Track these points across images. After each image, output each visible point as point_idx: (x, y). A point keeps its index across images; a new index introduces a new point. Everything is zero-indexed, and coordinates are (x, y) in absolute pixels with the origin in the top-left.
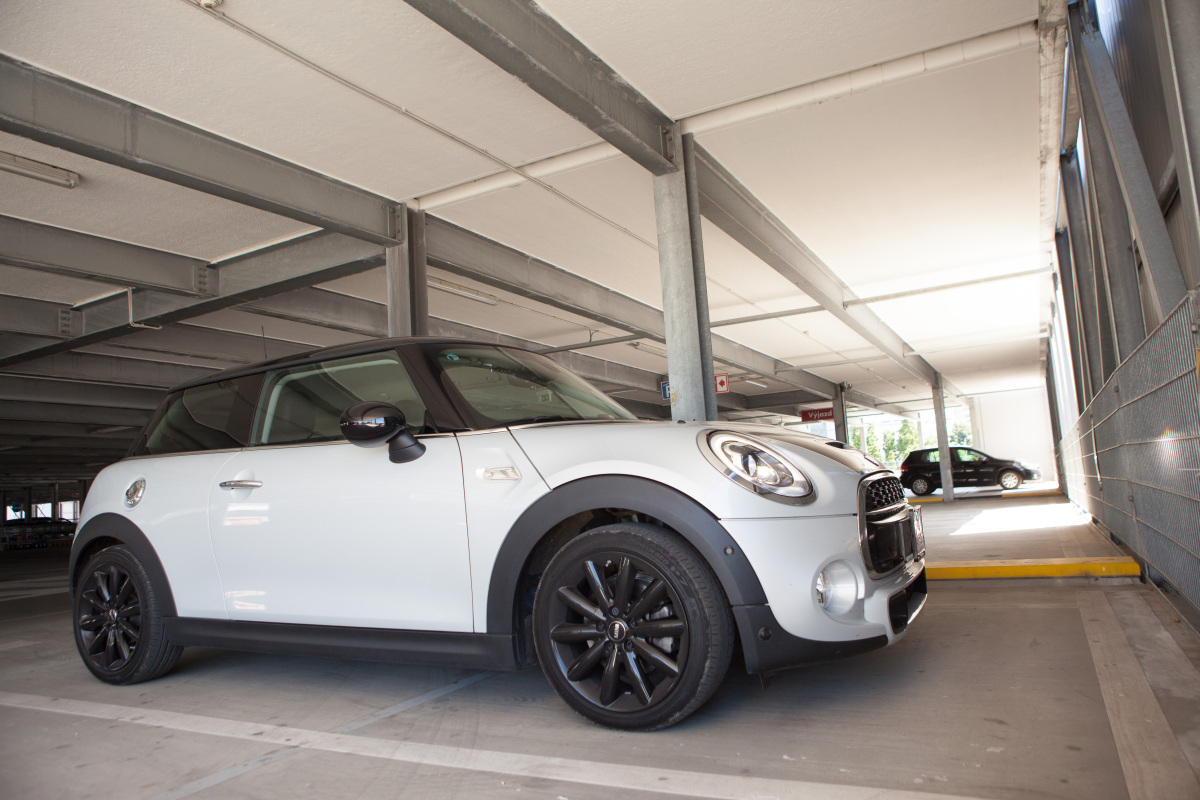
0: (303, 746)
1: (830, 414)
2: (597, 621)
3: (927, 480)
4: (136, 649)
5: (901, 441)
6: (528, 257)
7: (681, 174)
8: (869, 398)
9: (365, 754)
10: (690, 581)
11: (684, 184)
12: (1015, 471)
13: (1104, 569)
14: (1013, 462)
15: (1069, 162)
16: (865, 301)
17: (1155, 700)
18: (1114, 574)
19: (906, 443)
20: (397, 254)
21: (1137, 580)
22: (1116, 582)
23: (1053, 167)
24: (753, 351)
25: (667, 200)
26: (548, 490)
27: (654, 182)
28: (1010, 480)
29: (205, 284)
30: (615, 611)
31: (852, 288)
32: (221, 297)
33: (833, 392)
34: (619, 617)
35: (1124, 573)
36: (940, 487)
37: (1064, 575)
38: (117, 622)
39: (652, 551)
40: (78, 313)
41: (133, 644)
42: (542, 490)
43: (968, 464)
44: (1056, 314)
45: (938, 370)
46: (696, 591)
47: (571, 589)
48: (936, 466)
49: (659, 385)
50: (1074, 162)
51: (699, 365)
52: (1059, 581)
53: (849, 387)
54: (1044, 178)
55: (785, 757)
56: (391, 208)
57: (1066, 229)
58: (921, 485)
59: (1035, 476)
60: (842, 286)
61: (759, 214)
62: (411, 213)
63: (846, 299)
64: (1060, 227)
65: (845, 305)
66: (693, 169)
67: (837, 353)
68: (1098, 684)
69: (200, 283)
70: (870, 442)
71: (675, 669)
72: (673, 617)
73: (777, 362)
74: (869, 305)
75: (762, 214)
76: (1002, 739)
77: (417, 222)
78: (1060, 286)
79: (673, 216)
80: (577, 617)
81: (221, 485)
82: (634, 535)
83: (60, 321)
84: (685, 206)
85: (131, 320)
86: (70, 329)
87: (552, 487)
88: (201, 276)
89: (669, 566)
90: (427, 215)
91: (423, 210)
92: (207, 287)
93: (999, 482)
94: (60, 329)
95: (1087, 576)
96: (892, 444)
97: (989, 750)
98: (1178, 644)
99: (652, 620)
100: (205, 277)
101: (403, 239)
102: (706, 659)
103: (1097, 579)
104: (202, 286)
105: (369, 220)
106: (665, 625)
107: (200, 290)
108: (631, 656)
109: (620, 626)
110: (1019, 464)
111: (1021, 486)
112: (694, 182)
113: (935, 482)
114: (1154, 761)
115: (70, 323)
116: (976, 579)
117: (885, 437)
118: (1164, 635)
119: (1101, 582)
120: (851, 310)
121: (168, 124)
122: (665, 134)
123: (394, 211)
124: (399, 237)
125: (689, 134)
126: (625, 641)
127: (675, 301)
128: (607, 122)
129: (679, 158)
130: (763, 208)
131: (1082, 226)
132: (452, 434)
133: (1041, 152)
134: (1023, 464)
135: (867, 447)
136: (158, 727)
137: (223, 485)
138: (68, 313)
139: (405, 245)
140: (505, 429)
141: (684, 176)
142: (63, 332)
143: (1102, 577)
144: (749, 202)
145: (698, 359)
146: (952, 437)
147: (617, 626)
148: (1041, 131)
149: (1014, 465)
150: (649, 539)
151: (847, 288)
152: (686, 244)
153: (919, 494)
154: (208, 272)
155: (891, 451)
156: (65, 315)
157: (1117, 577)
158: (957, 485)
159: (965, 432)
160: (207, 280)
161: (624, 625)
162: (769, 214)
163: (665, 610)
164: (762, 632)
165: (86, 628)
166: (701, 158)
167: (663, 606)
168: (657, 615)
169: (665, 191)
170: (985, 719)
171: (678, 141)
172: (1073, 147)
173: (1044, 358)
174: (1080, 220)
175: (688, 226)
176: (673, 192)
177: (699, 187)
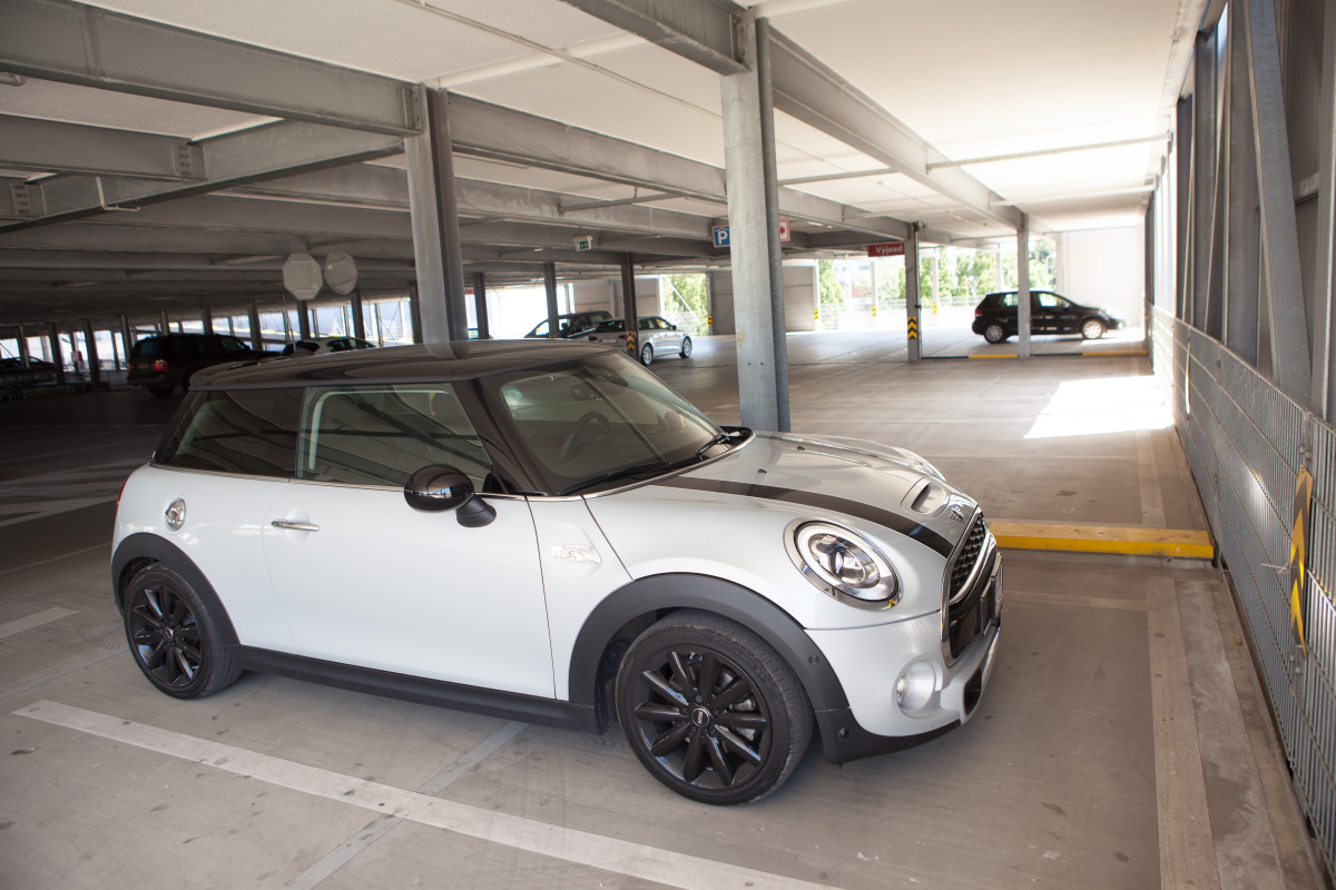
0: (398, 815)
1: (900, 249)
2: (680, 706)
3: (1002, 326)
4: (200, 669)
5: (975, 265)
6: (565, 126)
7: (754, 74)
8: (944, 234)
9: (461, 831)
10: (775, 684)
11: (757, 88)
12: (1099, 319)
13: (1178, 549)
14: (1097, 310)
15: (1206, 39)
16: (960, 163)
17: (1202, 782)
18: (1187, 555)
19: (982, 268)
20: (417, 146)
21: (1209, 564)
22: (1188, 565)
23: (1187, 46)
24: (819, 199)
25: (736, 106)
26: (628, 580)
27: (721, 83)
28: (1092, 329)
29: (188, 165)
30: (699, 699)
31: (937, 147)
32: (209, 183)
33: (905, 232)
34: (702, 704)
35: (1196, 555)
36: (1016, 333)
37: (1139, 553)
38: (174, 641)
39: (737, 652)
40: (34, 187)
41: (196, 664)
42: (624, 580)
43: (1048, 310)
44: (1166, 171)
45: (1024, 211)
46: (780, 694)
47: (654, 673)
48: (1013, 310)
49: (710, 231)
50: (1212, 40)
51: (769, 304)
52: (1132, 560)
53: (924, 226)
54: (1174, 55)
55: (860, 856)
56: (407, 90)
57: (1190, 96)
58: (995, 332)
59: (1120, 325)
60: (926, 145)
61: (839, 89)
62: (431, 93)
63: (931, 161)
64: (1185, 94)
65: (928, 168)
66: (768, 64)
67: (914, 199)
68: (1153, 753)
69: (183, 165)
70: (942, 266)
71: (758, 758)
72: (756, 712)
73: (844, 208)
74: (964, 167)
75: (843, 87)
76: (1059, 838)
77: (437, 103)
78: (1175, 149)
79: (743, 127)
80: (660, 699)
81: (273, 523)
82: (719, 634)
83: (15, 199)
84: (758, 116)
85: (102, 203)
86: (29, 207)
87: (635, 577)
88: (182, 156)
89: (754, 668)
90: (450, 94)
91: (445, 89)
92: (190, 169)
93: (1080, 330)
94: (17, 208)
95: (1160, 556)
96: (966, 268)
97: (1046, 856)
98: (1235, 686)
99: (736, 711)
100: (187, 157)
101: (424, 128)
102: (787, 755)
103: (1169, 561)
104: (185, 169)
105: (382, 109)
106: (745, 719)
107: (184, 173)
108: (715, 742)
109: (704, 714)
110: (1104, 312)
111: (1104, 335)
112: (768, 81)
113: (1011, 329)
114: (1190, 882)
115: (27, 200)
116: (1048, 551)
117: (959, 260)
118: (1224, 667)
119: (1173, 564)
120: (934, 172)
121: (134, 23)
122: (734, 25)
123: (411, 92)
124: (419, 126)
125: (763, 18)
126: (708, 727)
127: (743, 229)
128: (670, 36)
129: (751, 55)
130: (842, 81)
131: (1209, 120)
132: (522, 498)
133: (1175, 32)
134: (1108, 313)
135: (938, 271)
136: (247, 777)
137: (276, 524)
138: (22, 188)
139: (427, 136)
140: (579, 498)
141: (757, 79)
142: (21, 211)
143: (1176, 558)
144: (828, 77)
145: (768, 297)
146: (1033, 254)
147: (701, 714)
148: (1178, 14)
149: (1099, 313)
150: (734, 640)
151: (932, 147)
152: (757, 162)
153: (991, 342)
154: (189, 151)
155: (964, 277)
156: (20, 191)
157: (1190, 559)
158: (1034, 332)
159: (1047, 248)
160: (189, 160)
161: (708, 713)
162: (850, 88)
163: (749, 702)
164: (842, 732)
165: (143, 642)
166: (775, 41)
167: (745, 699)
168: (740, 706)
169: (734, 95)
170: (1045, 805)
171: (751, 31)
172: (1213, 28)
173: (1146, 202)
174: (1209, 113)
175: (760, 141)
176: (745, 98)
177: (773, 84)
